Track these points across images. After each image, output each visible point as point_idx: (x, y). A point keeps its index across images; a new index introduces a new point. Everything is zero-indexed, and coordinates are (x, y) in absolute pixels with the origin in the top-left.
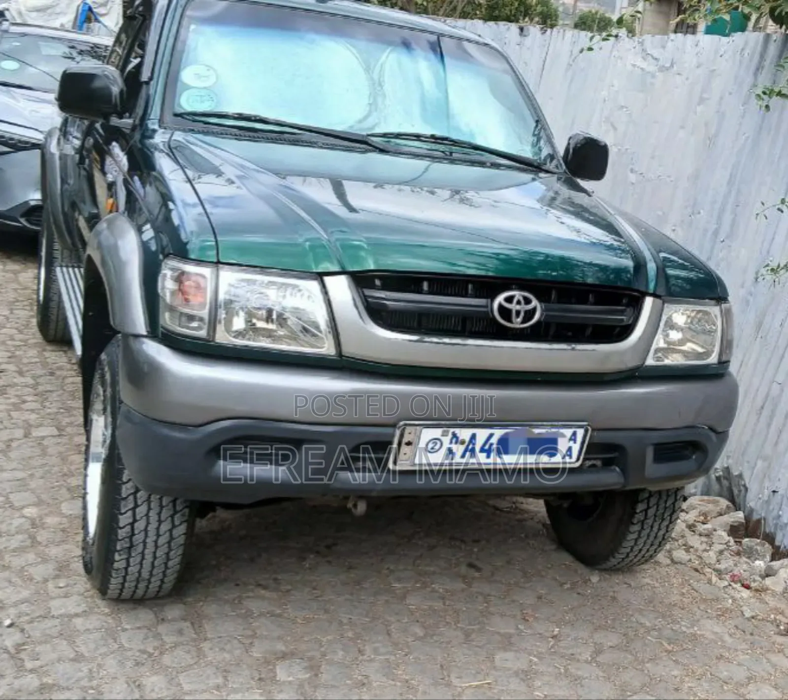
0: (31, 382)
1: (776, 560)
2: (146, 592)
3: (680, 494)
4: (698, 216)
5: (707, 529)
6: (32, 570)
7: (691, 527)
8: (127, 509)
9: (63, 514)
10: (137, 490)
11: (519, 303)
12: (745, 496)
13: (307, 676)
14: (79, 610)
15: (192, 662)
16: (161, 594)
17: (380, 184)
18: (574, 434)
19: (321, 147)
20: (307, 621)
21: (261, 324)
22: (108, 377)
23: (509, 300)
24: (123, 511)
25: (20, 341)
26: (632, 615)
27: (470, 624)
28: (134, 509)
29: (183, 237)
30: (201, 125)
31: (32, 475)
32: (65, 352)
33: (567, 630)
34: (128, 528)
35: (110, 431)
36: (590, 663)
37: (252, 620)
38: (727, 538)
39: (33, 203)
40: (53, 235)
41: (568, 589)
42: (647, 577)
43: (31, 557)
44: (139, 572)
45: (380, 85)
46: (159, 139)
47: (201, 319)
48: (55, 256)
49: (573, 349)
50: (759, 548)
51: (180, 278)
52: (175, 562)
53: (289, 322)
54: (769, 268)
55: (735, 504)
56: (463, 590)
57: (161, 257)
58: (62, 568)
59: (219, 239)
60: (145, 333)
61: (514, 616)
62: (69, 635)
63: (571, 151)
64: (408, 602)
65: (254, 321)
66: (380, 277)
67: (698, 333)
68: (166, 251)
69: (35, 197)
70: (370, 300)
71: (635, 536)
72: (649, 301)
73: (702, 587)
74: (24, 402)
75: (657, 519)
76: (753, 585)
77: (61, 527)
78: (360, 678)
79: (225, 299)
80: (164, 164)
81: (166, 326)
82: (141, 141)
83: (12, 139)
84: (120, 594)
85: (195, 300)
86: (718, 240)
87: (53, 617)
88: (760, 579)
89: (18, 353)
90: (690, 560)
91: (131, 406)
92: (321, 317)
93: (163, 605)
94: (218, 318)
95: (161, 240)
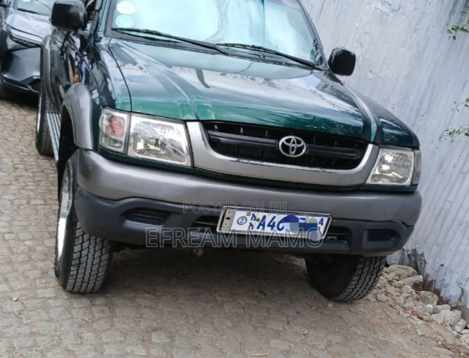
0: (31, 175)
1: (440, 305)
2: (86, 289)
3: (383, 261)
4: (409, 100)
5: (400, 284)
6: (28, 273)
7: (390, 282)
8: (78, 243)
9: (45, 245)
10: (84, 233)
11: (294, 143)
12: (424, 267)
13: (168, 341)
14: (52, 295)
15: (108, 328)
16: (93, 291)
17: (224, 73)
18: (322, 220)
19: (190, 50)
20: (170, 313)
21: (152, 147)
22: (71, 172)
23: (288, 141)
24: (76, 244)
25: (26, 153)
26: (351, 327)
27: (258, 323)
28: (82, 244)
29: (114, 97)
30: (126, 35)
31: (30, 224)
32: (49, 160)
33: (312, 332)
34: (78, 254)
35: (71, 201)
36: (324, 350)
37: (140, 309)
38: (411, 290)
39: (35, 78)
40: (45, 95)
41: (314, 310)
42: (361, 307)
43: (28, 266)
44: (83, 278)
45: (225, 16)
46: (104, 42)
47: (121, 142)
48: (47, 107)
49: (324, 171)
50: (430, 297)
51: (111, 119)
52: (101, 274)
53: (167, 147)
54: (448, 132)
55: (418, 271)
56: (255, 305)
57: (101, 107)
58: (44, 273)
59: (132, 98)
60: (91, 148)
61: (283, 321)
62: (46, 308)
63: (333, 57)
64: (224, 308)
65: (149, 145)
66: (217, 124)
67: (399, 167)
68: (104, 105)
69: (36, 74)
70: (211, 137)
71: (355, 283)
72: (370, 147)
73: (394, 316)
74: (27, 185)
75: (369, 274)
76: (424, 317)
77: (45, 252)
78: (196, 345)
79: (133, 133)
80: (106, 57)
81: (102, 145)
82: (94, 44)
83: (25, 41)
84: (73, 289)
85: (118, 132)
86: (420, 115)
87: (38, 298)
88: (429, 314)
89: (25, 159)
90: (388, 300)
91: (83, 188)
92: (184, 145)
93: (95, 297)
94: (130, 142)
95: (102, 99)
